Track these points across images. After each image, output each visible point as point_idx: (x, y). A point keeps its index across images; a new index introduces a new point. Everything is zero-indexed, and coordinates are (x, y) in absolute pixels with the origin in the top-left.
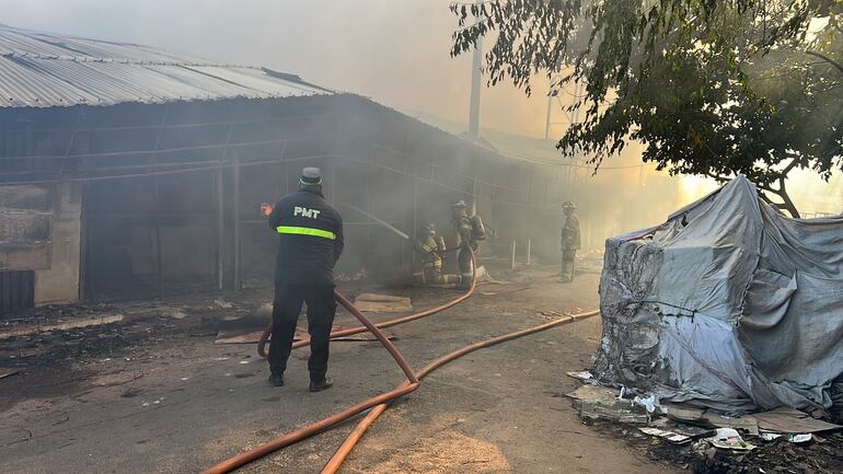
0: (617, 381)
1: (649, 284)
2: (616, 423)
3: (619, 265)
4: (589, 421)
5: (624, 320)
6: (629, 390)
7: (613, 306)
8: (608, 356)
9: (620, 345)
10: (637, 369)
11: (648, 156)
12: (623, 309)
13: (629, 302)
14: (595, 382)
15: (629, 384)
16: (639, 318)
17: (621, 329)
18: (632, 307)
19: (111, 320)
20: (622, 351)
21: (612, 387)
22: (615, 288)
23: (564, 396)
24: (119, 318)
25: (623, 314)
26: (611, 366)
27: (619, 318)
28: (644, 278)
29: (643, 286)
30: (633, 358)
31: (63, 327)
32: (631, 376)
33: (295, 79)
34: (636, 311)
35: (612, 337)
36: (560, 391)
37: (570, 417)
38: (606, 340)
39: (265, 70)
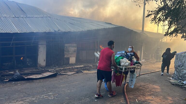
0: (178, 79)
1: (184, 62)
2: (178, 85)
3: (178, 58)
4: (173, 85)
5: (179, 68)
6: (180, 80)
7: (177, 66)
8: (176, 75)
9: (178, 73)
10: (182, 77)
11: (182, 37)
12: (179, 66)
13: (180, 65)
14: (173, 79)
15: (180, 79)
16: (182, 68)
17: (179, 70)
18: (181, 66)
19: (82, 66)
20: (179, 74)
21: (177, 80)
22: (177, 62)
23: (168, 81)
24: (83, 66)
25: (179, 67)
26: (177, 76)
27: (178, 68)
28: (183, 61)
29: (183, 62)
30: (181, 75)
31: (76, 67)
32: (181, 78)
33: (110, 24)
34: (182, 67)
35: (177, 71)
36: (167, 80)
37: (169, 84)
38: (175, 72)
39: (105, 22)
